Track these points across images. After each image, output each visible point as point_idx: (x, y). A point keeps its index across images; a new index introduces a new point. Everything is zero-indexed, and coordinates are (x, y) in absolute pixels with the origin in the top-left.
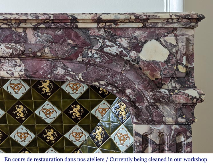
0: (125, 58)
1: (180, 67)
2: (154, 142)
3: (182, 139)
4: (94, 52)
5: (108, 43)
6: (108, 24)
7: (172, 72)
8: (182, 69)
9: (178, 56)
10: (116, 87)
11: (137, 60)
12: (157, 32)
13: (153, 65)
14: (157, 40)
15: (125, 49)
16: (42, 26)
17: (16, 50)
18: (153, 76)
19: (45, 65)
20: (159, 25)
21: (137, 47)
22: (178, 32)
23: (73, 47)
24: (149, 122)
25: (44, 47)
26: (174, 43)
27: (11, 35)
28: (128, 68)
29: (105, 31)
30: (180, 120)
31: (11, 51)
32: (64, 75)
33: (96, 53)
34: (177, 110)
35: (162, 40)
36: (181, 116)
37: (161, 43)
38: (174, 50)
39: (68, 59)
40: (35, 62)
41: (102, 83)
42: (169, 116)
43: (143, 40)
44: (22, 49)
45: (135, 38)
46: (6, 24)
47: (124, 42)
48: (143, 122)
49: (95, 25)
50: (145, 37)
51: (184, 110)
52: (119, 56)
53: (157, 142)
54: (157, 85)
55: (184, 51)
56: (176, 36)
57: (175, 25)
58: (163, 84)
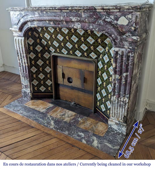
0: (112, 23)
1: (132, 27)
2: (120, 54)
3: (130, 54)
4: (101, 21)
5: (107, 17)
6: (106, 10)
7: (129, 29)
8: (133, 28)
9: (132, 23)
10: (109, 34)
11: (117, 24)
12: (125, 13)
13: (122, 26)
14: (124, 16)
15: (113, 20)
16: (86, 11)
18: (122, 30)
19: (87, 25)
20: (125, 11)
21: (117, 19)
22: (133, 13)
23: (95, 19)
24: (119, 47)
25: (86, 19)
26: (131, 18)
28: (112, 27)
29: (106, 13)
30: (130, 47)
31: (76, 20)
32: (92, 28)
33: (102, 21)
34: (129, 44)
35: (126, 16)
36: (131, 46)
37: (126, 18)
38: (131, 21)
39: (93, 23)
40: (84, 24)
41: (104, 32)
42: (126, 46)
43: (119, 17)
44: (79, 19)
45: (116, 16)
47: (112, 17)
48: (117, 47)
49: (102, 11)
50: (120, 15)
51: (132, 44)
52: (110, 23)
53: (121, 54)
54: (122, 34)
55: (134, 21)
56: (132, 15)
57: (131, 11)
58: (125, 34)
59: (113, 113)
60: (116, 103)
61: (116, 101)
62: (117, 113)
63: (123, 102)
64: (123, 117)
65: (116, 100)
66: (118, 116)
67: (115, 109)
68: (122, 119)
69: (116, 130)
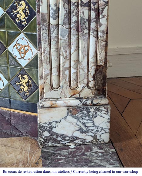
59: (54, 71)
60: (61, 22)
61: (62, 13)
62: (67, 66)
64: (92, 72)
65: (61, 6)
66: (73, 77)
67: (58, 49)
68: (88, 85)
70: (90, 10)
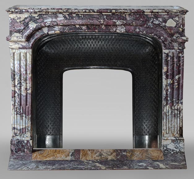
0: (161, 25)
1: (180, 29)
3: (181, 55)
4: (150, 23)
5: (155, 20)
6: (155, 13)
7: (177, 31)
8: (181, 30)
9: (179, 25)
10: (158, 36)
11: (165, 26)
12: (172, 16)
13: (170, 28)
14: (172, 19)
15: (161, 22)
16: (132, 14)
17: (123, 23)
18: (171, 32)
19: (132, 28)
20: (173, 14)
21: (165, 21)
22: (179, 16)
23: (143, 22)
24: (169, 49)
25: (133, 22)
26: (178, 20)
27: (121, 17)
28: (162, 29)
29: (154, 15)
30: (180, 48)
31: (122, 23)
32: (139, 32)
33: (151, 24)
34: (179, 44)
35: (174, 19)
36: (180, 47)
37: (174, 20)
38: (178, 23)
39: (141, 26)
40: (129, 27)
41: (153, 34)
42: (176, 47)
43: (167, 19)
44: (126, 22)
45: (164, 18)
46: (120, 13)
47: (161, 20)
48: (167, 49)
49: (150, 14)
50: (168, 18)
51: (181, 44)
52: (159, 25)
53: (172, 56)
54: (172, 35)
55: (181, 23)
56: (179, 17)
57: (178, 14)
58: (174, 35)
59: (167, 128)
60: (170, 114)
61: (170, 112)
62: (171, 127)
63: (177, 110)
64: (178, 129)
65: (170, 110)
66: (173, 130)
67: (169, 122)
68: (177, 133)
69: (173, 150)
70: (178, 111)
